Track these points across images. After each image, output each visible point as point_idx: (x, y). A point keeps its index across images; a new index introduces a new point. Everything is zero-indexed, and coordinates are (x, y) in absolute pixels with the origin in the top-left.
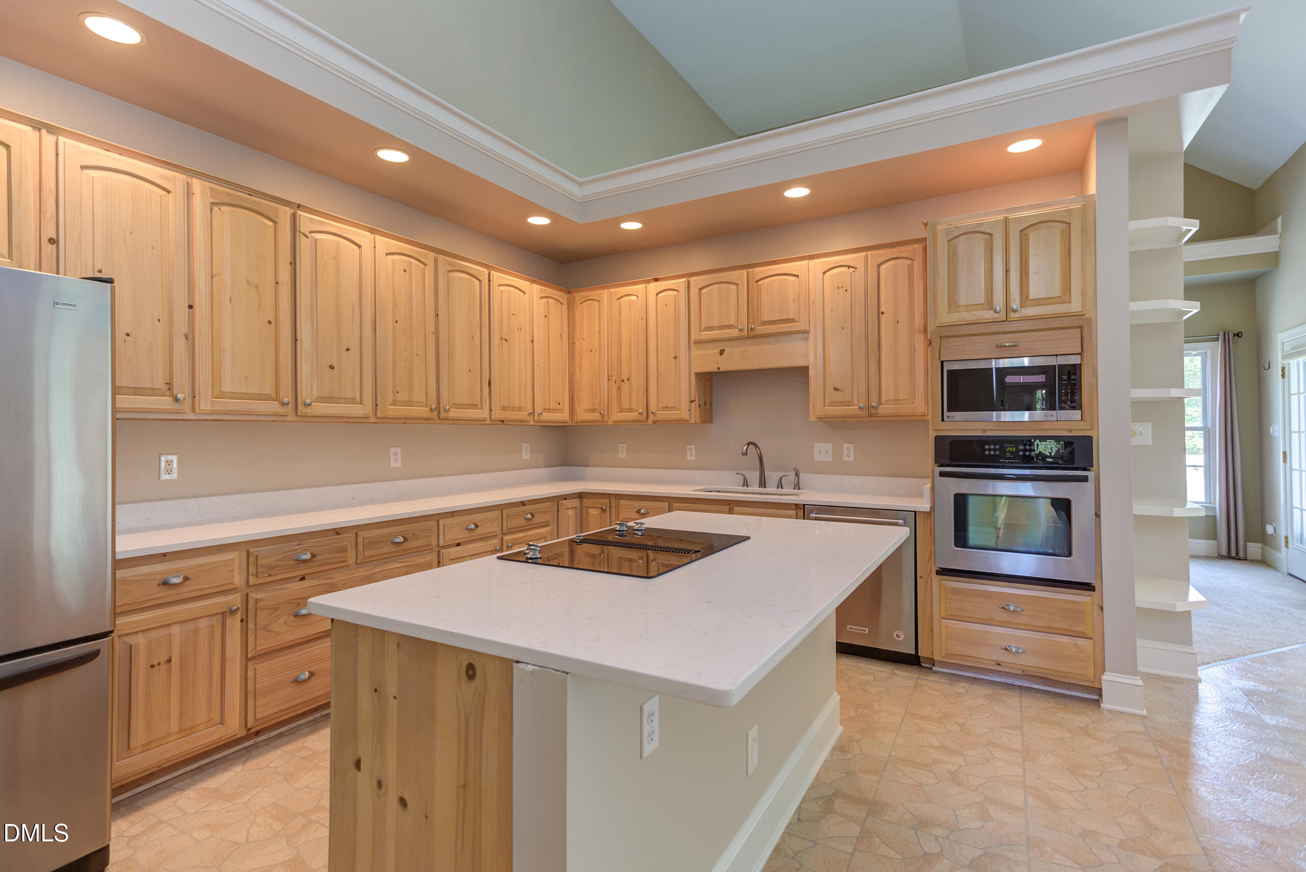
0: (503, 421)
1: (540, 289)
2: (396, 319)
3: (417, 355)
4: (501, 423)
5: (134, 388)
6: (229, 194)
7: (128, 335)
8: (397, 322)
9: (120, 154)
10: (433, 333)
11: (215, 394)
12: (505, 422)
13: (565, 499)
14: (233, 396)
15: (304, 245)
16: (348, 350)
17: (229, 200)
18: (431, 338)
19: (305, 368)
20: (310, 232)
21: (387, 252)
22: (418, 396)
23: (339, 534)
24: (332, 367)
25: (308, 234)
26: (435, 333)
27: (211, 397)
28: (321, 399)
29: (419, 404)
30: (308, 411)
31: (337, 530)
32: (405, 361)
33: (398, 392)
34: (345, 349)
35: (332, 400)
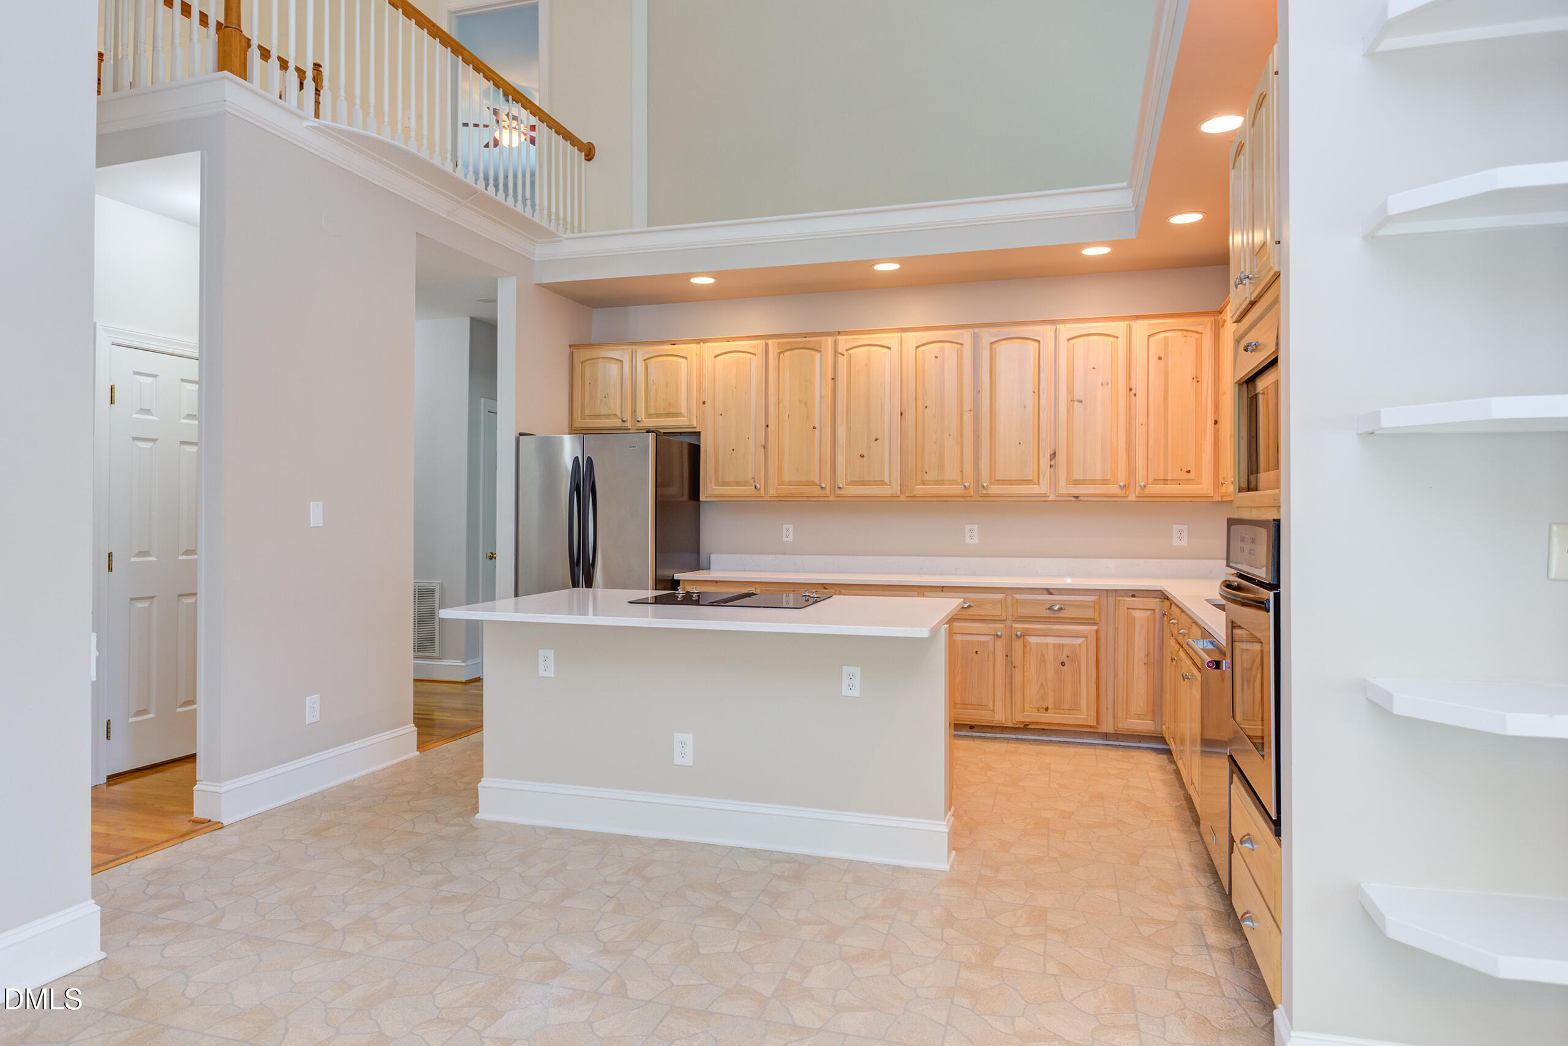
0: (1077, 497)
1: (1149, 324)
2: (926, 405)
3: (950, 435)
4: (1073, 499)
5: (737, 482)
6: (789, 343)
7: (733, 450)
8: (926, 407)
9: (728, 341)
10: (970, 411)
11: (779, 483)
12: (1080, 498)
13: (1133, 596)
14: (790, 483)
15: (842, 361)
16: (876, 440)
17: (789, 347)
18: (968, 417)
19: (841, 459)
20: (847, 350)
21: (917, 345)
22: (951, 473)
23: (826, 589)
24: (862, 456)
25: (845, 353)
26: (973, 411)
27: (777, 484)
28: (853, 483)
29: (953, 482)
30: (842, 492)
31: (824, 585)
32: (935, 443)
33: (926, 473)
34: (874, 439)
35: (862, 483)
